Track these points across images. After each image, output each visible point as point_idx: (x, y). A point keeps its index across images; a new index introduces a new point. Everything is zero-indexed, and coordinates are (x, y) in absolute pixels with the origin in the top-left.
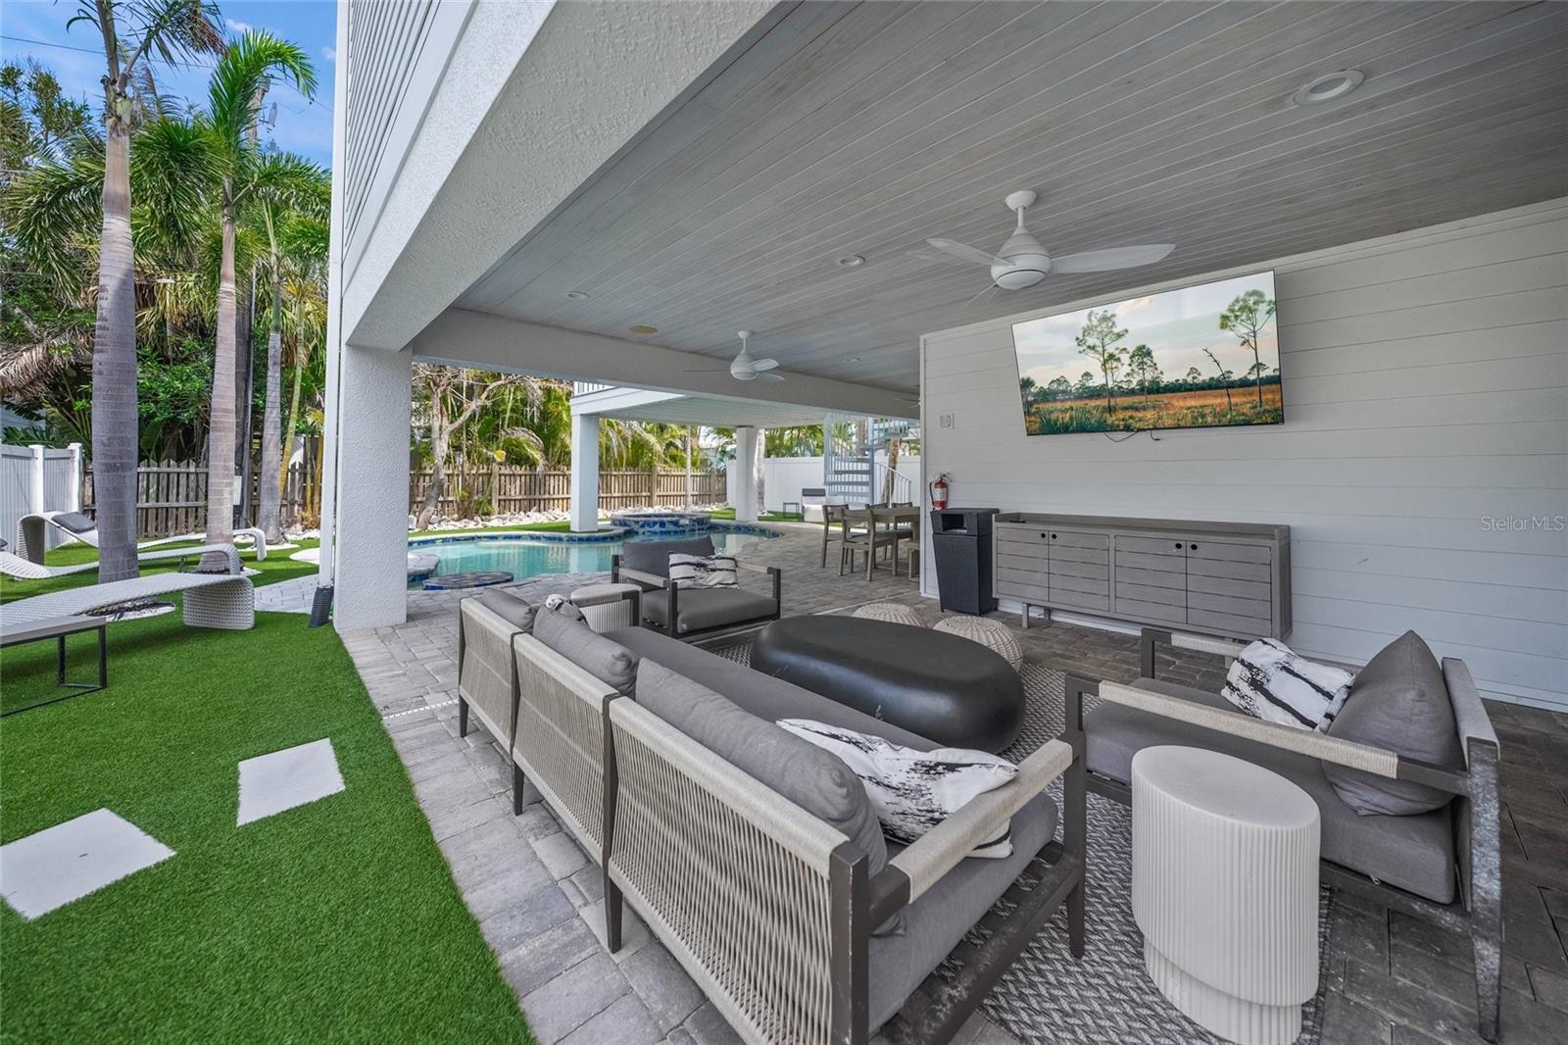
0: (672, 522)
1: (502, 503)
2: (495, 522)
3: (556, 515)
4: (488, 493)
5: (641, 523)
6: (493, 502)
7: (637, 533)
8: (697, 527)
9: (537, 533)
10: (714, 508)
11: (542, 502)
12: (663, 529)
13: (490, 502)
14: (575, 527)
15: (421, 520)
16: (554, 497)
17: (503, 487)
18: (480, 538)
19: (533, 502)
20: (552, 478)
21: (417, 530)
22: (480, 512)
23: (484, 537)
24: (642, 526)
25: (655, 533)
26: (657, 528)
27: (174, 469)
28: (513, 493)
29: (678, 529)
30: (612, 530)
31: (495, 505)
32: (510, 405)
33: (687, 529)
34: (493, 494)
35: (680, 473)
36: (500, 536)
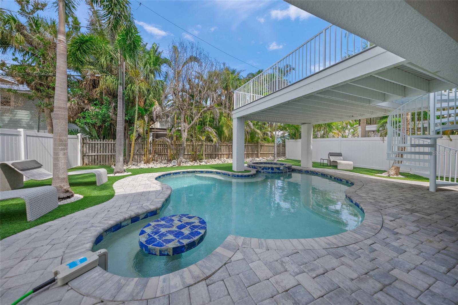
0: (276, 168)
1: (206, 155)
2: (203, 163)
3: (224, 161)
4: (202, 152)
5: (262, 168)
6: (203, 155)
7: (260, 172)
8: (288, 171)
9: (219, 171)
10: (282, 159)
11: (220, 155)
12: (273, 171)
13: (202, 155)
14: (235, 168)
15: (178, 162)
16: (223, 153)
17: (206, 149)
18: (197, 171)
19: (216, 155)
20: (223, 146)
21: (177, 166)
22: (199, 159)
23: (199, 171)
24: (263, 169)
25: (269, 173)
26: (270, 170)
27: (102, 142)
28: (210, 152)
29: (280, 171)
30: (250, 171)
31: (204, 156)
32: (208, 119)
33: (284, 172)
34: (203, 152)
35: (268, 145)
36: (204, 171)
